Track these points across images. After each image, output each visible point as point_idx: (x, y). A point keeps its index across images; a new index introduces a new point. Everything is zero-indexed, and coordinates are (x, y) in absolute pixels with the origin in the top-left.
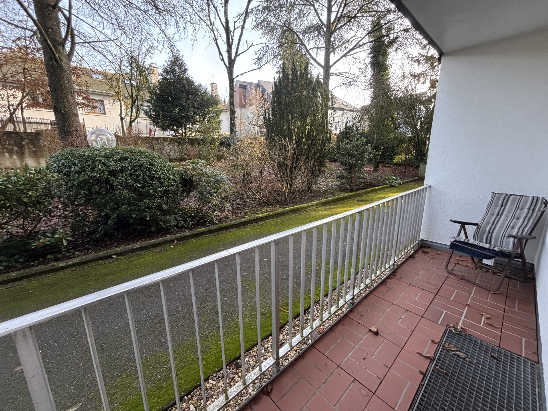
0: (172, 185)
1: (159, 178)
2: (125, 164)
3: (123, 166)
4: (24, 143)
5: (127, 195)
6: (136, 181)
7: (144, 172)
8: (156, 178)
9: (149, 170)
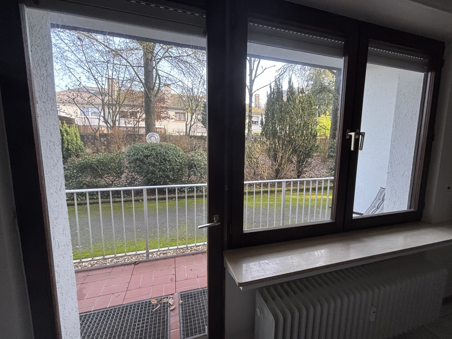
0: (177, 165)
1: (169, 161)
2: (153, 152)
3: (151, 153)
4: (136, 139)
5: (151, 169)
6: (156, 161)
7: (161, 157)
8: (168, 160)
9: (164, 156)
